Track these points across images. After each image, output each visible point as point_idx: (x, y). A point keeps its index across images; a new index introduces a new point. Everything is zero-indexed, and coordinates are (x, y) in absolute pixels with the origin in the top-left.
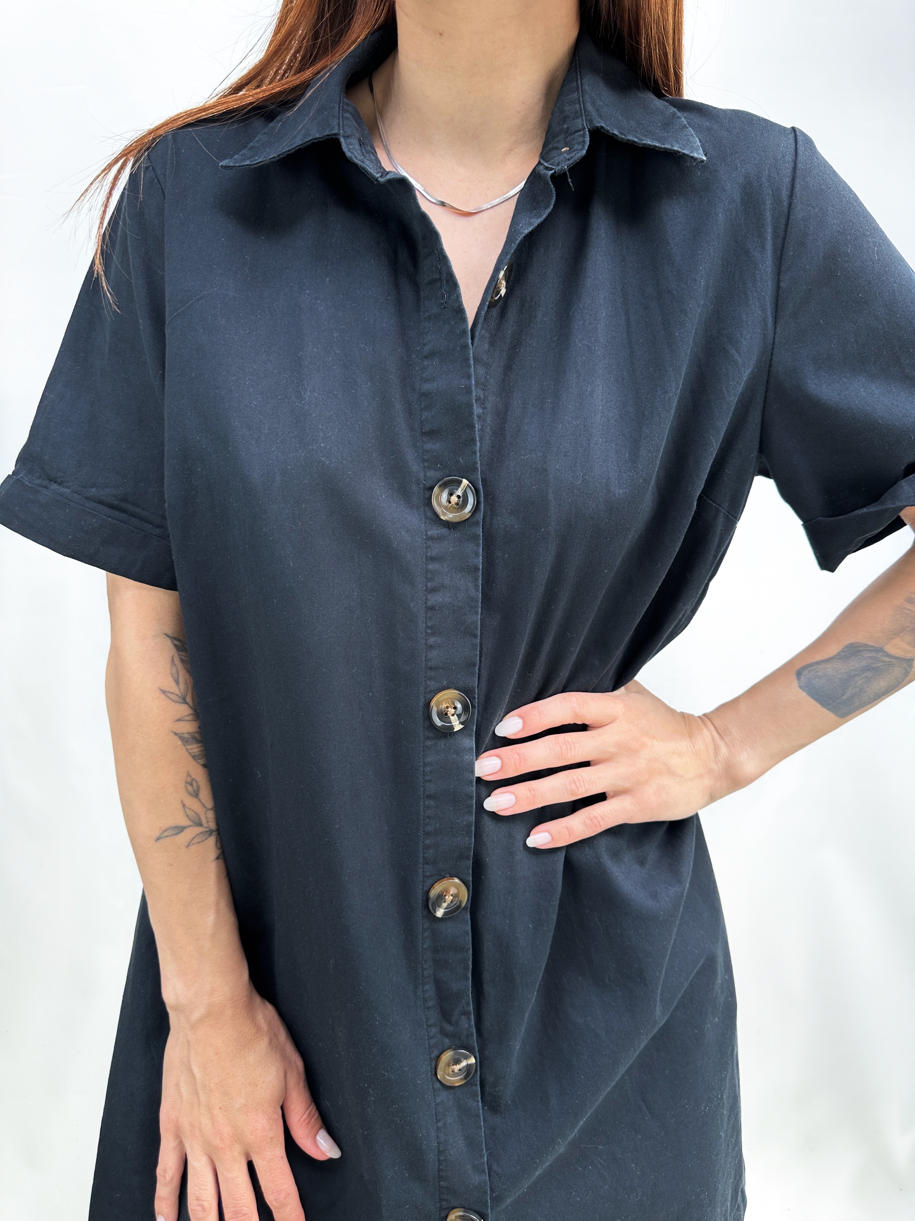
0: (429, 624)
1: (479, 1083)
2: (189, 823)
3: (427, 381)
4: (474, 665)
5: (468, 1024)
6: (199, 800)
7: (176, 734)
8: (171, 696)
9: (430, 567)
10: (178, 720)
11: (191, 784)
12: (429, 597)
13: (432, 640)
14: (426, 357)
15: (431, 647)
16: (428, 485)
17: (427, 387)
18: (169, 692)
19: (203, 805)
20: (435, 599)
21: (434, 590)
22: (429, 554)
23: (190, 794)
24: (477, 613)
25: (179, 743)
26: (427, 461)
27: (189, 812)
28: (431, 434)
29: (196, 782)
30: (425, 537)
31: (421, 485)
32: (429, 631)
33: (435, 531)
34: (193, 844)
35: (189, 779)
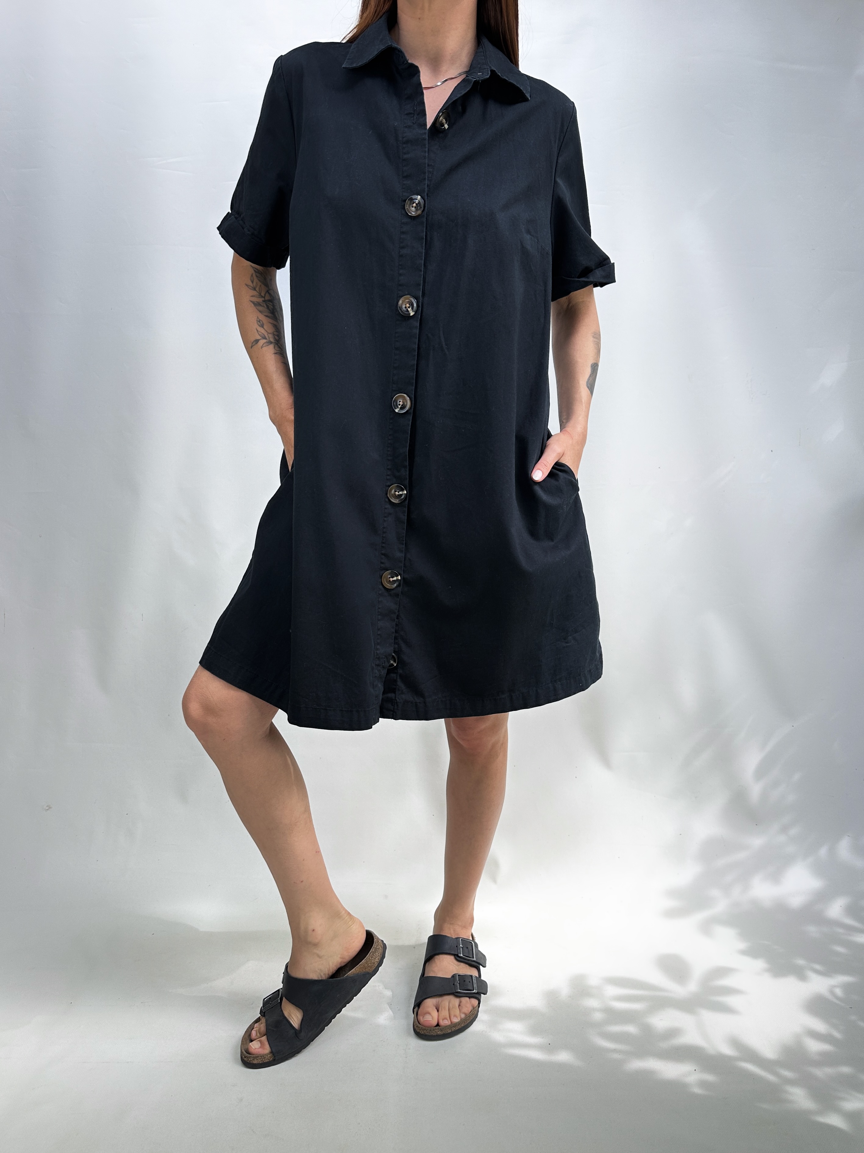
0: (400, 264)
1: (407, 506)
2: (260, 338)
3: (405, 154)
4: (419, 285)
5: (405, 473)
6: (264, 329)
7: (251, 301)
8: (250, 287)
9: (402, 236)
10: (252, 296)
11: (260, 322)
12: (401, 250)
13: (401, 271)
14: (404, 143)
15: (400, 275)
16: (404, 199)
17: (405, 156)
18: (249, 285)
19: (266, 331)
20: (404, 251)
21: (403, 248)
22: (401, 231)
23: (259, 326)
24: (422, 259)
25: (253, 305)
26: (404, 188)
27: (260, 333)
28: (406, 177)
29: (262, 321)
30: (400, 223)
31: (401, 199)
32: (400, 267)
33: (405, 220)
34: (263, 347)
35: (258, 320)
